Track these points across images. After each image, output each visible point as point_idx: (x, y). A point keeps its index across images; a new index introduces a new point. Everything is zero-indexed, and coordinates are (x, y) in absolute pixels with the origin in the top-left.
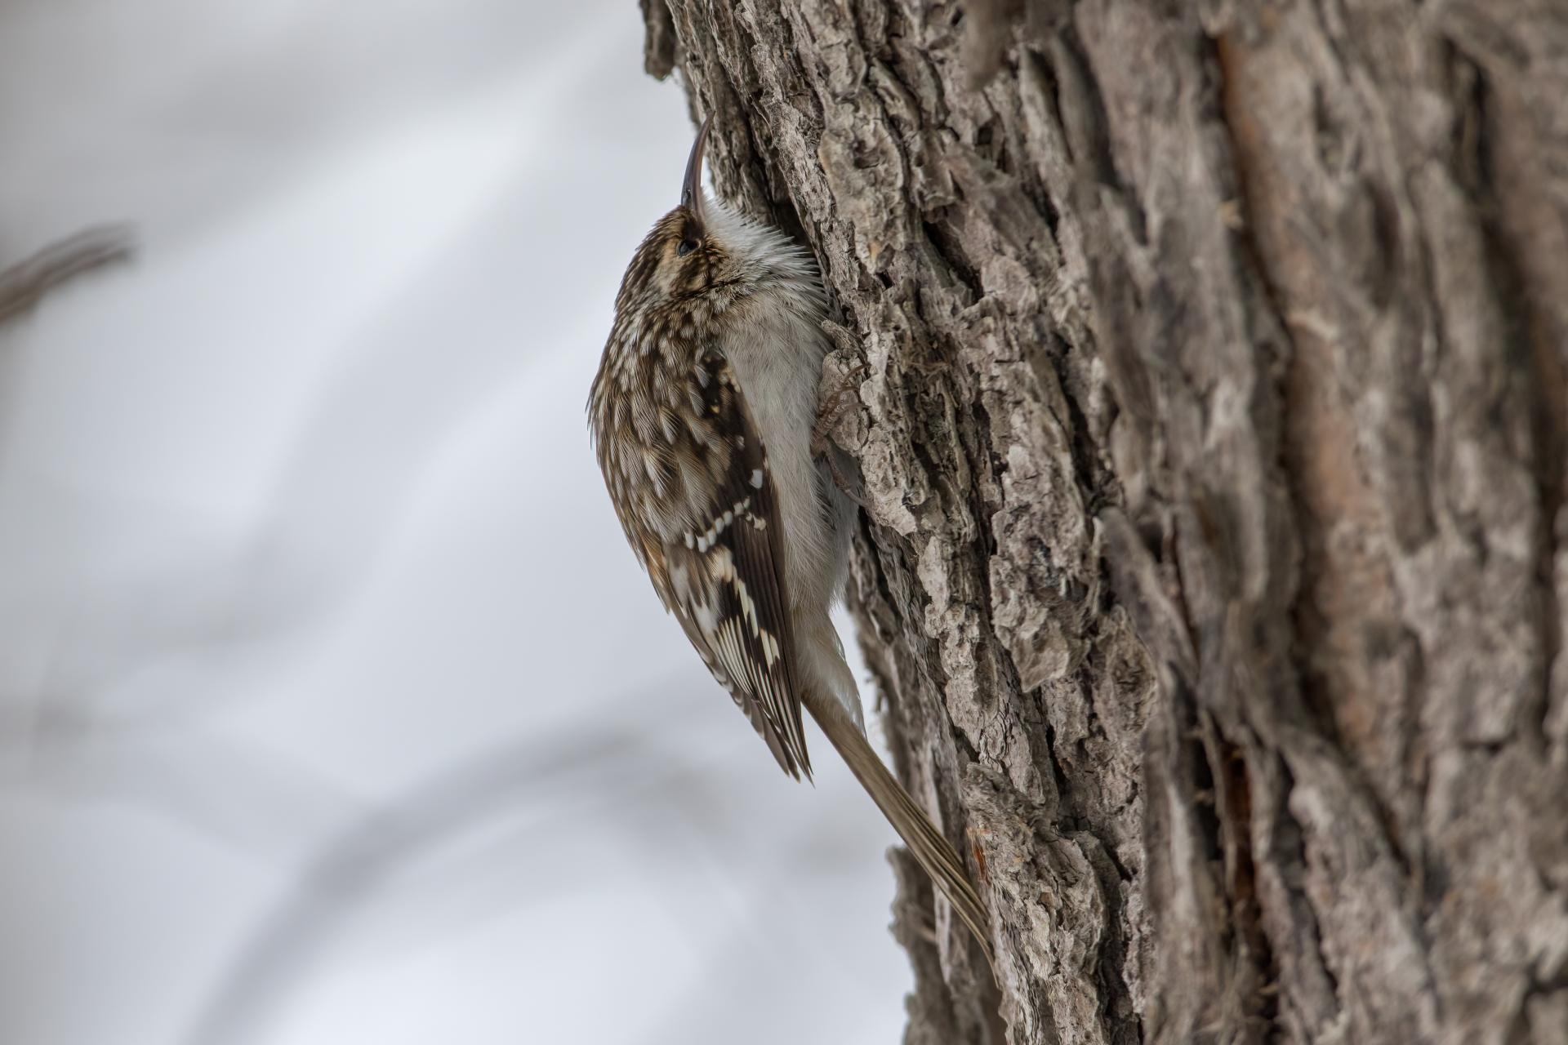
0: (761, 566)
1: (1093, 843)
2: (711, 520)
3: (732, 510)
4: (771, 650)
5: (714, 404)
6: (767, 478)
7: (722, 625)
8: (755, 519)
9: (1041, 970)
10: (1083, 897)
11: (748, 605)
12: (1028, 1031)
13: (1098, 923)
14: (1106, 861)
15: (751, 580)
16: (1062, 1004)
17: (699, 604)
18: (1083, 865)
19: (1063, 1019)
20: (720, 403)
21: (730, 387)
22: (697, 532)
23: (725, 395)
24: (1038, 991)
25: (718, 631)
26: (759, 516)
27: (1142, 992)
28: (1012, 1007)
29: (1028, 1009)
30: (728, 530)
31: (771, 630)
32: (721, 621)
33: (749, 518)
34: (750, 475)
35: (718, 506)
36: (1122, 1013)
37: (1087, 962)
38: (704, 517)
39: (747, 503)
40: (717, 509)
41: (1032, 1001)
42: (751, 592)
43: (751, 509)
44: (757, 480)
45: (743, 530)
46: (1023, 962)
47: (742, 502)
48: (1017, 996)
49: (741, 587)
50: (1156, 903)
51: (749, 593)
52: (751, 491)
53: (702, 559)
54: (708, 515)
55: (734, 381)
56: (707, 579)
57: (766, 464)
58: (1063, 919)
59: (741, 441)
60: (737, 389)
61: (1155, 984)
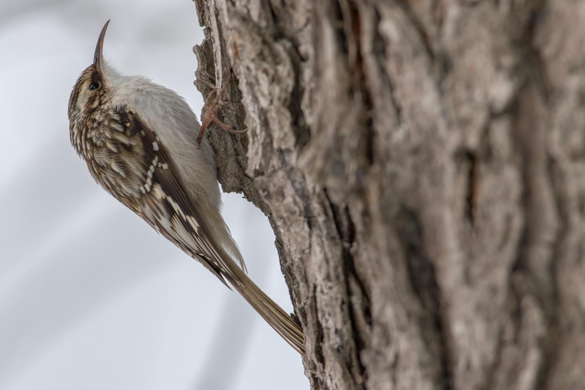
0: (174, 186)
1: (288, 45)
2: (146, 174)
3: (152, 164)
4: (194, 224)
5: (127, 123)
6: (160, 144)
7: (172, 221)
8: (162, 165)
9: (264, 103)
10: (284, 70)
11: (176, 207)
12: (258, 131)
13: (290, 83)
14: (294, 52)
15: (172, 194)
16: (273, 119)
17: (160, 218)
18: (284, 55)
19: (274, 126)
20: (129, 121)
21: (131, 113)
22: (144, 183)
23: (130, 117)
24: (263, 113)
25: (172, 225)
26: (163, 163)
27: (311, 114)
28: (250, 121)
29: (258, 121)
30: (154, 174)
31: (190, 215)
32: (171, 220)
33: (160, 166)
34: (152, 146)
35: (146, 165)
36: (301, 123)
37: (286, 100)
38: (143, 174)
39: (157, 158)
40: (146, 167)
41: (260, 118)
42: (175, 200)
43: (159, 161)
44: (156, 147)
45: (159, 172)
46: (256, 100)
47: (154, 159)
48: (253, 115)
49: (170, 199)
50: (318, 73)
51: (174, 201)
52: (156, 153)
53: (150, 194)
54: (144, 171)
55: (131, 110)
56: (157, 202)
57: (158, 139)
58: (275, 80)
59: (143, 133)
60: (134, 112)
61: (318, 109)
